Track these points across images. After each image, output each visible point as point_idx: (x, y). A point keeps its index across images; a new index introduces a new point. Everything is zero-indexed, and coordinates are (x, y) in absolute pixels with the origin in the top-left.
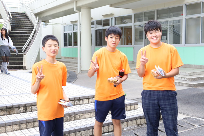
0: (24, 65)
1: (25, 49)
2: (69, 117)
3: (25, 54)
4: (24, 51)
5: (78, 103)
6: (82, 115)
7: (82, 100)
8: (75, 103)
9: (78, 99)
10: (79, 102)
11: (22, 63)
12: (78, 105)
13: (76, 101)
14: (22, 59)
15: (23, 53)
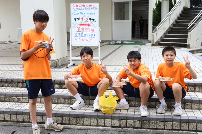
0: (188, 43)
1: (191, 26)
2: (170, 103)
3: (190, 32)
4: (190, 28)
5: (193, 90)
6: (187, 104)
7: (199, 87)
8: (189, 89)
9: (194, 85)
10: (195, 89)
11: (186, 41)
12: (192, 92)
13: (191, 87)
14: (186, 37)
15: (188, 30)
